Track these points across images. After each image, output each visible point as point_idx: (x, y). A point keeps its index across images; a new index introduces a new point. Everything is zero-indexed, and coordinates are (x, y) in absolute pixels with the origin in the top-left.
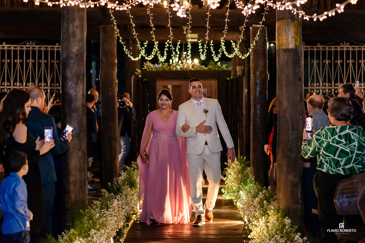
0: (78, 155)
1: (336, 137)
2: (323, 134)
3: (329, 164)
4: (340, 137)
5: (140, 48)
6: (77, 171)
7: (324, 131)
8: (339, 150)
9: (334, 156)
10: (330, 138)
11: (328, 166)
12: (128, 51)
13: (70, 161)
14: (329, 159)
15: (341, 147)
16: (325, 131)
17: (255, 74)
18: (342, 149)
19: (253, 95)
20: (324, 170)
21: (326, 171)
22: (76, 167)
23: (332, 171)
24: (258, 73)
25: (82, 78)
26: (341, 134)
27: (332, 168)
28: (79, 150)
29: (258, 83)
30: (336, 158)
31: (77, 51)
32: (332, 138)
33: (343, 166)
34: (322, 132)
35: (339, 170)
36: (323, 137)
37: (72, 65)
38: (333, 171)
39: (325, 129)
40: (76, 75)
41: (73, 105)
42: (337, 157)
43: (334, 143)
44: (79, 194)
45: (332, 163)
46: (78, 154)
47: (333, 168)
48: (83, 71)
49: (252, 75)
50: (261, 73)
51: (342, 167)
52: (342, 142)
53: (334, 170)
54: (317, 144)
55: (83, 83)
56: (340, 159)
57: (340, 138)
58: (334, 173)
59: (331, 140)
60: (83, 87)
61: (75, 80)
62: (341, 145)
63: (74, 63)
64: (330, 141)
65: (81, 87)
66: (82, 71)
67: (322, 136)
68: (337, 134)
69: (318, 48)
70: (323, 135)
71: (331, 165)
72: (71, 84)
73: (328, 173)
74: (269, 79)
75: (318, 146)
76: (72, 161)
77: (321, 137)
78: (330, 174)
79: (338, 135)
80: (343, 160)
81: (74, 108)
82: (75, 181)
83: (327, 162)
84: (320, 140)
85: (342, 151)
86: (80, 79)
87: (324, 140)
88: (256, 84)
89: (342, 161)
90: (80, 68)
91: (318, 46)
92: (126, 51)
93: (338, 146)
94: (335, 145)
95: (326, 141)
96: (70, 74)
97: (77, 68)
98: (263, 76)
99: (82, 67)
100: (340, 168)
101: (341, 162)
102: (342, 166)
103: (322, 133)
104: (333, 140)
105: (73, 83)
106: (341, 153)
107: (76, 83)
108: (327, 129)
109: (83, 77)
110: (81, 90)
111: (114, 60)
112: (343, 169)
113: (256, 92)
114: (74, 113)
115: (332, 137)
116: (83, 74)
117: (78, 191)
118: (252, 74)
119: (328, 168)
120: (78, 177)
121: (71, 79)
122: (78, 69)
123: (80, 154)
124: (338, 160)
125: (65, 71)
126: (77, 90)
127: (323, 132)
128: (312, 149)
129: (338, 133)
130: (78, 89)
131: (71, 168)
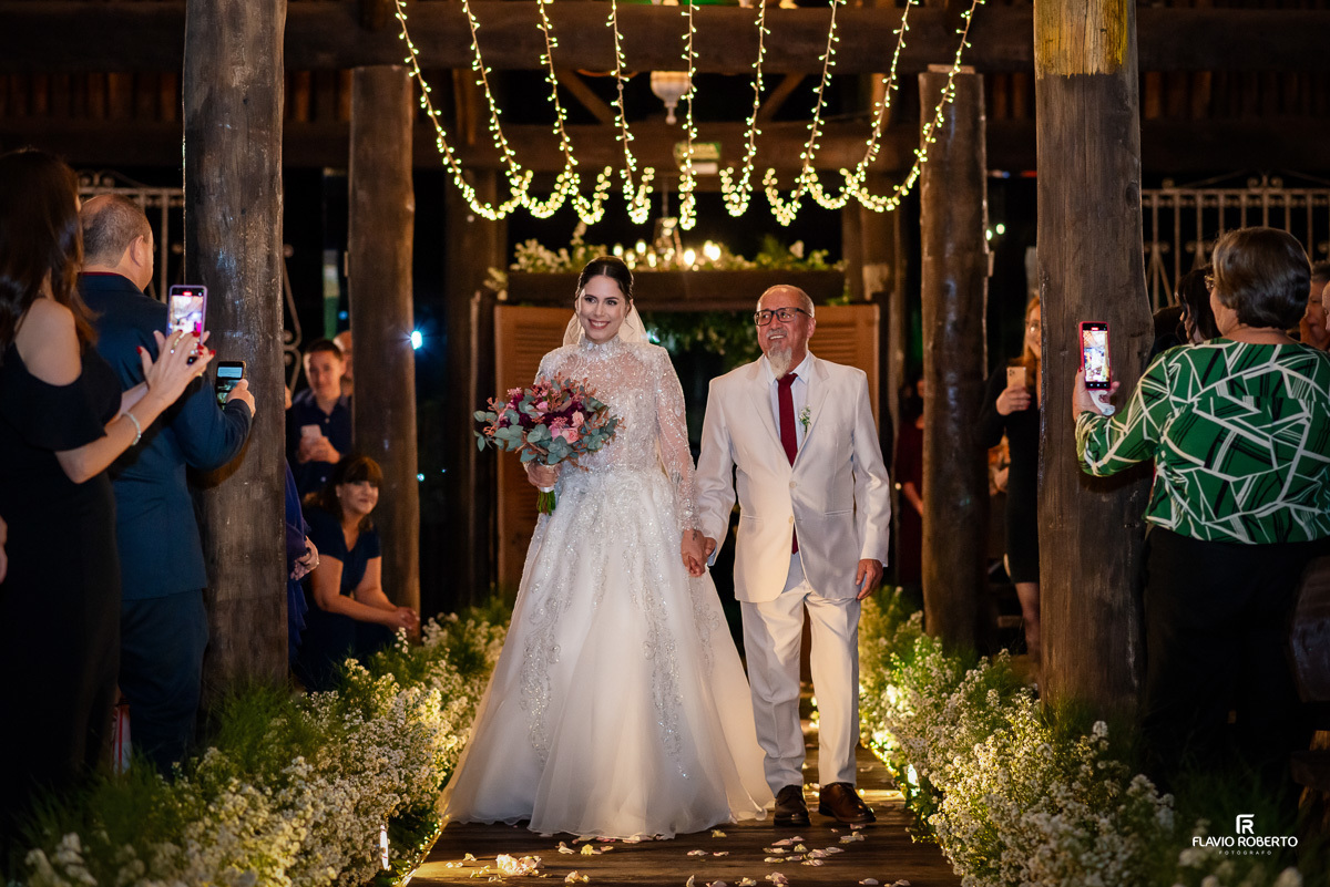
0: (248, 497)
1: (1221, 386)
2: (1171, 372)
3: (1188, 500)
4: (1234, 387)
5: (499, 140)
6: (247, 562)
7: (1176, 362)
8: (1229, 440)
9: (1209, 465)
10: (1195, 391)
11: (1185, 505)
12: (454, 156)
13: (219, 521)
14: (1189, 475)
15: (1235, 430)
16: (1182, 360)
17: (937, 250)
18: (1239, 438)
19: (933, 332)
20: (1171, 524)
21: (1174, 528)
22: (241, 546)
23: (1201, 529)
24: (950, 247)
25: (266, 191)
26: (1241, 377)
27: (1200, 519)
28: (254, 478)
29: (949, 286)
30: (1215, 472)
31: (247, 84)
32: (1203, 391)
33: (1244, 509)
34: (1170, 365)
35: (1227, 525)
36: (1171, 386)
37: (225, 139)
38: (1206, 527)
39: (1184, 352)
40: (243, 181)
41: (229, 296)
42: (1221, 471)
43: (1210, 413)
44: (255, 652)
45: (1202, 494)
46: (248, 494)
47: (1203, 518)
48: (271, 162)
49: (926, 258)
50: (961, 250)
51: (1241, 513)
52: (1241, 410)
53: (1208, 524)
54: (1146, 413)
55: (271, 213)
56: (1231, 479)
57: (1232, 393)
58: (1210, 538)
59: (1195, 400)
60: (272, 230)
61: (237, 199)
62: (1236, 418)
63: (234, 133)
64: (1192, 405)
65: (263, 227)
66: (267, 164)
67: (1168, 382)
68: (1225, 374)
69: (1166, 198)
70: (1172, 378)
71: (1194, 505)
72: (224, 216)
73: (1185, 534)
74: (990, 272)
75: (1148, 421)
76: (224, 521)
77: (1165, 385)
78: (1193, 538)
79: (1230, 377)
80: (1245, 480)
81: (235, 311)
82: (239, 602)
83: (1179, 488)
84: (1157, 396)
85: (1239, 442)
86: (258, 196)
87: (1172, 398)
88: (942, 290)
89: (1239, 486)
90: (260, 154)
91: (1167, 191)
92: (445, 154)
93: (1222, 422)
94: (1212, 418)
95: (1178, 405)
96: (220, 177)
97: (248, 151)
98: (969, 258)
99: (265, 147)
100: (1234, 518)
101: (1237, 492)
102: (1240, 507)
103: (1169, 369)
104: (1205, 397)
105: (231, 210)
106: (1237, 452)
107: (243, 212)
108: (1190, 352)
109: (272, 188)
110: (263, 240)
111: (403, 198)
112: (1244, 519)
113: (944, 320)
114: (235, 330)
115: (1203, 387)
116: (273, 175)
117: (250, 643)
118: (929, 254)
119: (1187, 513)
120: (249, 584)
121: (222, 194)
122: (251, 154)
123: (258, 493)
124: (1226, 483)
125: (200, 163)
126: (245, 240)
127: (1176, 366)
128: (1128, 433)
129: (1229, 370)
130: (252, 236)
131: (221, 549)
